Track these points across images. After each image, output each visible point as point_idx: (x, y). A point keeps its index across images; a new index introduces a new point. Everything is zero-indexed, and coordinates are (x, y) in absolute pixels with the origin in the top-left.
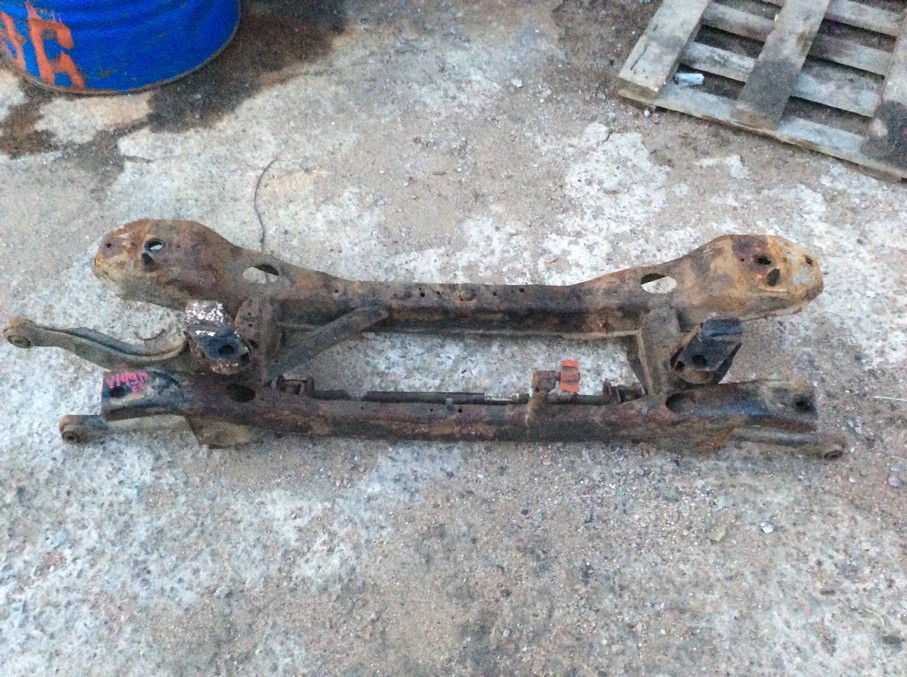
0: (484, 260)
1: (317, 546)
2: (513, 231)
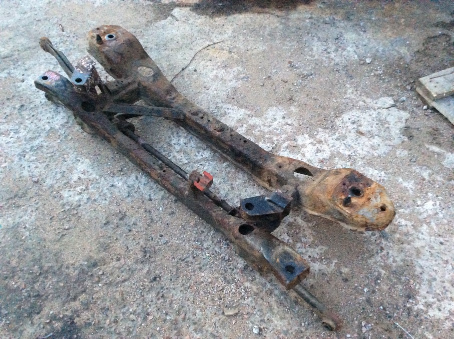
0: (262, 127)
2: (289, 123)
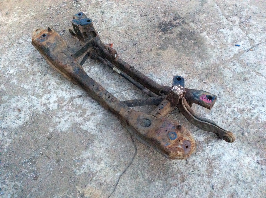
2: (57, 118)
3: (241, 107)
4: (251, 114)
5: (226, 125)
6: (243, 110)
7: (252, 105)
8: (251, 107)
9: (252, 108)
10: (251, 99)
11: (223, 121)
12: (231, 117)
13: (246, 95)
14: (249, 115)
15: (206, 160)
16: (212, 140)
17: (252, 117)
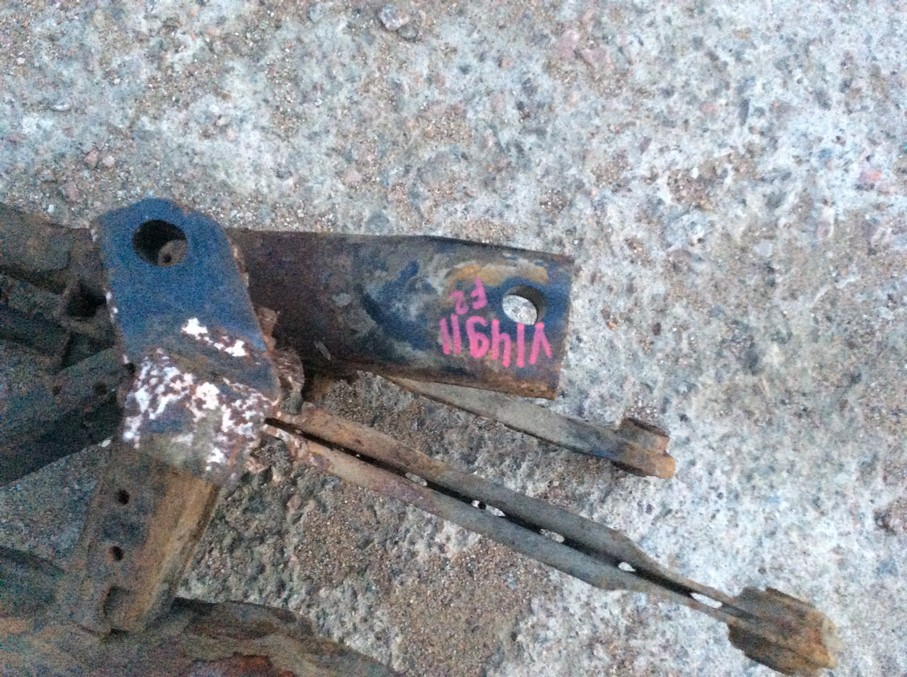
1: (194, 46)
3: (692, 153)
4: (768, 189)
5: (633, 334)
6: (711, 177)
7: (753, 121)
8: (751, 129)
9: (756, 139)
10: (735, 71)
11: (606, 314)
12: (648, 262)
13: (698, 43)
14: (755, 201)
15: (591, 656)
16: (582, 489)
17: (778, 212)
